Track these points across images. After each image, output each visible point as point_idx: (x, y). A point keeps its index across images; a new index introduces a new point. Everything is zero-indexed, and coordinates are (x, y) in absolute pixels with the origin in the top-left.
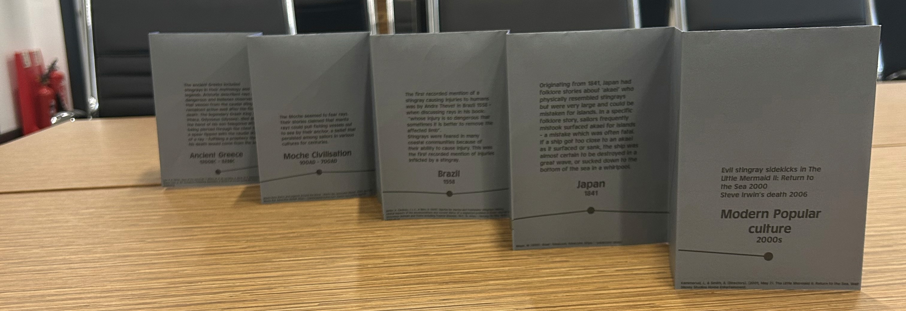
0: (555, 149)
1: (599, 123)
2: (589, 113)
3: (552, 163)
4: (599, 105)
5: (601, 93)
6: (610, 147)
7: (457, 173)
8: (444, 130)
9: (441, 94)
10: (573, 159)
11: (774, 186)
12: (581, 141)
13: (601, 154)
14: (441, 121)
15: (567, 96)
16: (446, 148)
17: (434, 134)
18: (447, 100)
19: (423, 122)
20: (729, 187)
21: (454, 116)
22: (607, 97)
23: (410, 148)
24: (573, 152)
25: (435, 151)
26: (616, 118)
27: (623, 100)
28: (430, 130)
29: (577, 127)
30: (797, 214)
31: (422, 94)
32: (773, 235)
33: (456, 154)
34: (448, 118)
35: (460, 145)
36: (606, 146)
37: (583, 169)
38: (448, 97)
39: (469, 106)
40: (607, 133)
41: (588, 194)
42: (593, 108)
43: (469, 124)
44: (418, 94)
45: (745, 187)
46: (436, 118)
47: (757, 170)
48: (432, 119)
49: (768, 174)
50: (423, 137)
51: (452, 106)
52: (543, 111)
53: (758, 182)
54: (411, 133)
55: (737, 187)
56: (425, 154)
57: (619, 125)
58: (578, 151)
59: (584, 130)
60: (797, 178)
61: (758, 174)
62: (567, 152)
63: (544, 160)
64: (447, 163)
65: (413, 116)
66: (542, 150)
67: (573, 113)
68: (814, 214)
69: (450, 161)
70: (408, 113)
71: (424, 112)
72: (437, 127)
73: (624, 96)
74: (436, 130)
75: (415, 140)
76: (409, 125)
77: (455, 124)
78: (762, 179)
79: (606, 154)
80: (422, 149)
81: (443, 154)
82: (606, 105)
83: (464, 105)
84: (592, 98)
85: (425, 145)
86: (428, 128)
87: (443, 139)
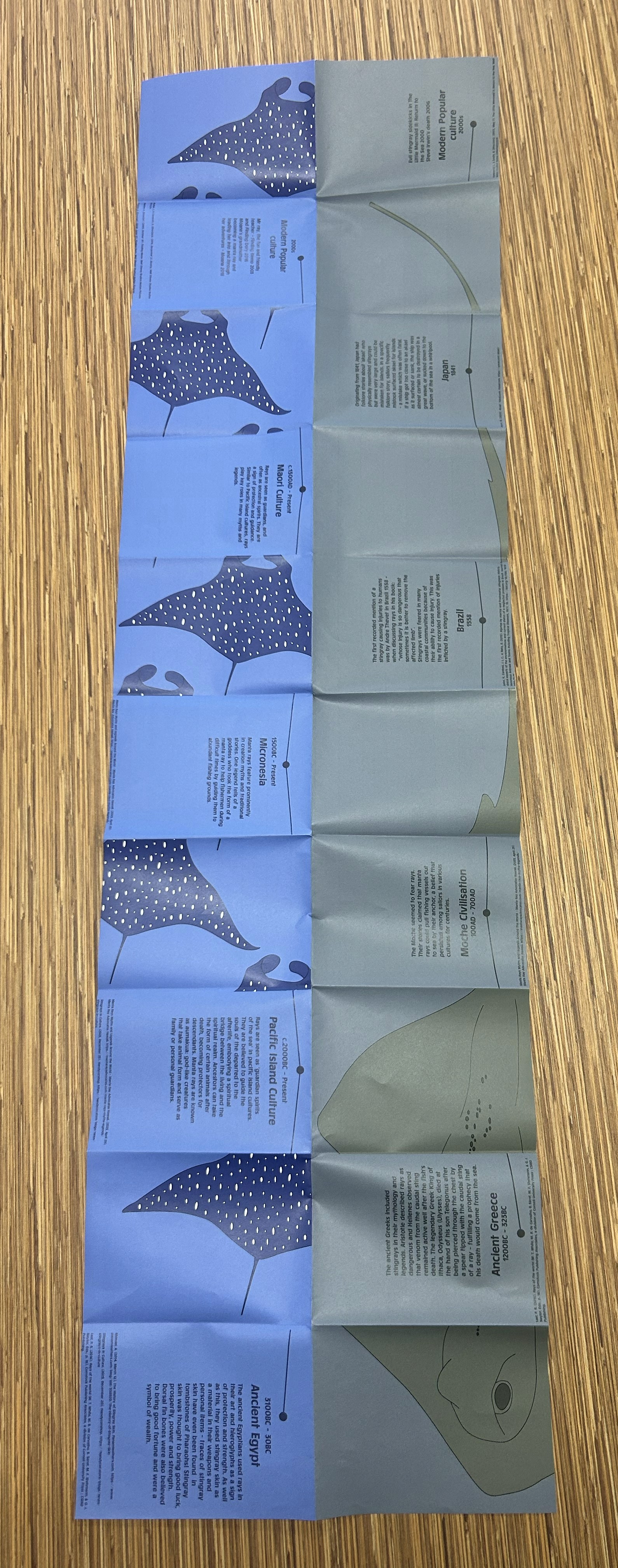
0: (413, 397)
1: (391, 365)
2: (382, 372)
3: (425, 400)
4: (376, 364)
5: (366, 363)
6: (412, 357)
7: (460, 612)
8: (413, 624)
9: (374, 626)
10: (422, 384)
11: (422, 126)
12: (407, 377)
13: (418, 363)
14: (403, 626)
15: (367, 387)
16: (432, 622)
17: (416, 635)
18: (381, 621)
19: (404, 645)
20: (423, 156)
21: (397, 614)
22: (369, 359)
23: (433, 660)
24: (416, 384)
25: (436, 633)
26: (388, 352)
27: (372, 348)
28: (413, 639)
29: (394, 381)
30: (442, 107)
31: (375, 645)
32: (458, 122)
33: (439, 613)
34: (400, 619)
35: (429, 609)
36: (412, 360)
37: (431, 376)
38: (377, 619)
39: (387, 598)
40: (400, 359)
41: (453, 373)
42: (379, 369)
43: (406, 599)
44: (374, 650)
45: (423, 146)
46: (400, 633)
47: (411, 138)
48: (401, 636)
49: (414, 131)
50: (420, 646)
51: (387, 615)
52: (379, 405)
53: (419, 137)
54: (416, 657)
55: (422, 151)
56: (439, 645)
57: (394, 351)
58: (415, 380)
59: (397, 375)
60: (416, 110)
61: (414, 138)
62: (416, 388)
63: (422, 406)
64: (448, 622)
65: (398, 656)
66: (413, 407)
67: (382, 384)
68: (442, 95)
69: (446, 619)
70: (395, 661)
71: (394, 645)
72: (409, 631)
73: (370, 347)
74: (413, 633)
75: (423, 655)
76: (408, 660)
77: (406, 613)
78: (417, 134)
79: (418, 359)
80: (433, 648)
81: (439, 626)
82: (376, 360)
83: (387, 603)
84: (369, 370)
85: (429, 645)
86: (410, 641)
87: (422, 625)
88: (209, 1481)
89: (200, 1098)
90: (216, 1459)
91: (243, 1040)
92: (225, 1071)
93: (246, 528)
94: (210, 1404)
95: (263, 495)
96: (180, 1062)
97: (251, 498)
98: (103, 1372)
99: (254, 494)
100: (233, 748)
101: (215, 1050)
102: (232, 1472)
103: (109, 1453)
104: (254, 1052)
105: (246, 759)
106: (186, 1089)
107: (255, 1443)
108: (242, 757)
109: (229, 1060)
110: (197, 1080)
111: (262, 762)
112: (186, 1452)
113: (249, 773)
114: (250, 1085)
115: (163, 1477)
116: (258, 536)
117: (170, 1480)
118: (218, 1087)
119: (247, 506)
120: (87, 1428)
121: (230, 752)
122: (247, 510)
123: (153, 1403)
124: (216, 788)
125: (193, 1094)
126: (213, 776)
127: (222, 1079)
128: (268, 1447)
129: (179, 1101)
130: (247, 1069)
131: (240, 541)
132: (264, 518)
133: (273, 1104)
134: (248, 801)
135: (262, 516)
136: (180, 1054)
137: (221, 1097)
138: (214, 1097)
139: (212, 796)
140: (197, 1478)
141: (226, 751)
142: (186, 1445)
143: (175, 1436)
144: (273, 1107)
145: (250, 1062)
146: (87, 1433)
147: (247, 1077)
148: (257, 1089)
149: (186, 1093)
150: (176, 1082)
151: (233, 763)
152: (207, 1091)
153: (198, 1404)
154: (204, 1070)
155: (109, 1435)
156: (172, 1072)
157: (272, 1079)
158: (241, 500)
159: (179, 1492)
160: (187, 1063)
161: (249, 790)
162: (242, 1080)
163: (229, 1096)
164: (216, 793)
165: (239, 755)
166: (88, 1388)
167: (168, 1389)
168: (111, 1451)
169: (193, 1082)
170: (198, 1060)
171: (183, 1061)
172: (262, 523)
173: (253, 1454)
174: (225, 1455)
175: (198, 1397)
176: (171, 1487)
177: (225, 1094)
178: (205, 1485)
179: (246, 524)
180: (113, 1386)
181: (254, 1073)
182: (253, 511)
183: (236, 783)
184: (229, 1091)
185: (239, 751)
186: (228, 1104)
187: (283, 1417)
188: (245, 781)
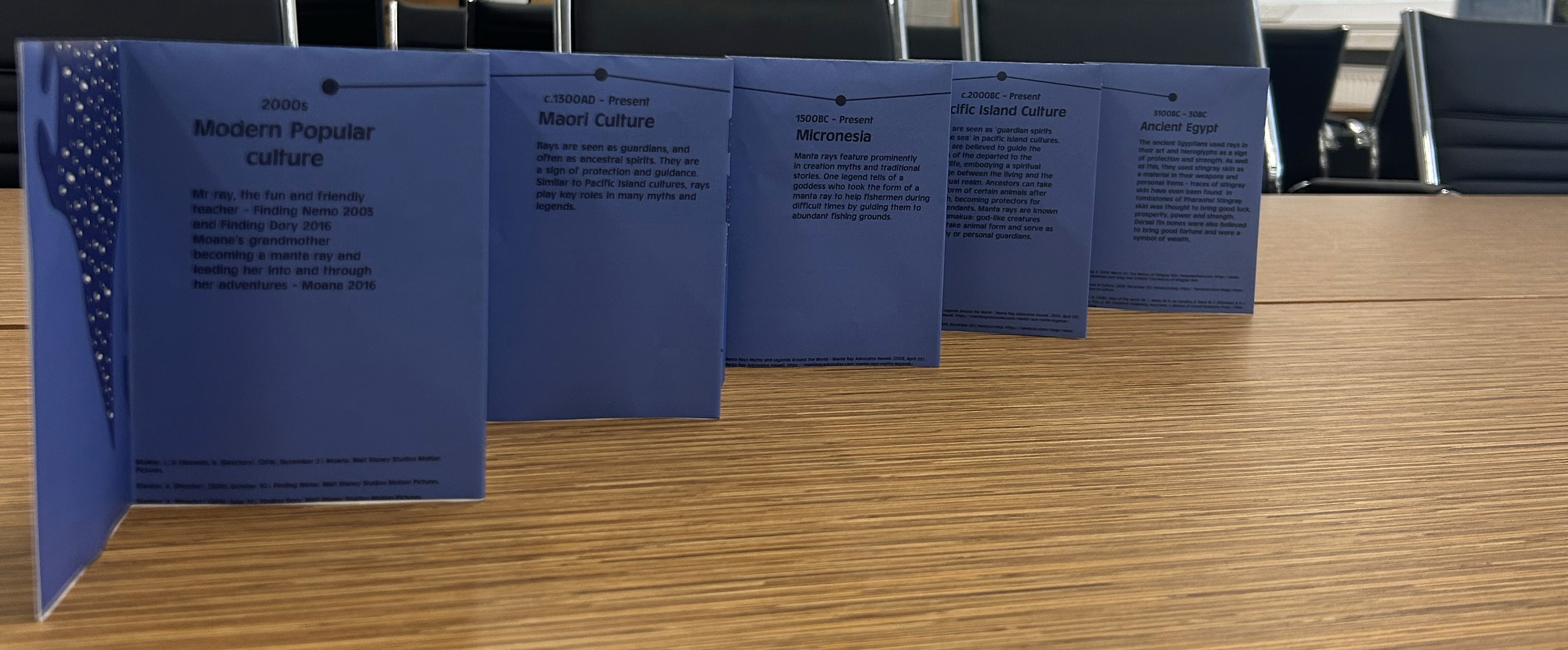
88: (1228, 177)
89: (1029, 202)
90: (1208, 169)
91: (961, 147)
92: (997, 170)
93: (671, 185)
94: (1157, 175)
95: (605, 153)
96: (983, 227)
97: (607, 177)
98: (1119, 286)
99: (599, 171)
100: (809, 181)
101: (971, 183)
102: (1222, 153)
103: (1197, 280)
104: (977, 134)
105: (827, 162)
106: (1016, 219)
107: (1196, 128)
108: (825, 167)
109: (984, 165)
110: (1006, 205)
111: (835, 136)
112: (1200, 200)
113: (850, 158)
114: (1017, 140)
115: (1222, 225)
116: (687, 162)
117: (1225, 217)
118: (1016, 179)
119: (623, 184)
120: (1172, 304)
121: (814, 186)
122: (631, 184)
123: (1153, 234)
124: (870, 207)
125: (1022, 211)
126: (851, 212)
127: (1007, 174)
128: (1201, 115)
129: (1029, 228)
130: (997, 143)
131: (693, 197)
132: (654, 149)
133: (1040, 111)
134: (892, 158)
135: (650, 155)
136: (973, 226)
137: (1028, 175)
138: (1028, 185)
139: (881, 212)
140: (1225, 189)
141: (813, 191)
142: (1194, 200)
143: (1185, 212)
144: (1045, 112)
145: (989, 139)
146: (1176, 304)
147: (1007, 144)
148: (1022, 131)
149: (1021, 219)
150: (1009, 232)
151: (833, 182)
152: (1020, 193)
153: (1156, 187)
154: (996, 196)
155: (1179, 280)
156: (994, 236)
157: (1012, 112)
158: (609, 195)
159: (1236, 208)
160: (986, 218)
161: (876, 158)
162: (1010, 149)
163: (1028, 166)
164: (878, 207)
165: (821, 172)
166: (1133, 302)
167: (1140, 218)
168: (1194, 278)
169: (1008, 210)
170: (982, 204)
171: (982, 222)
172: (663, 155)
173: (1206, 130)
174: (1205, 160)
175: (1150, 187)
176: (1231, 216)
177: (1024, 171)
178: (1232, 181)
179: (662, 184)
180: (1133, 276)
181: (1002, 135)
182: (637, 173)
183: (864, 177)
184: (1022, 166)
185: (814, 172)
186: (1037, 167)
187: (1173, 97)
188: (862, 163)
